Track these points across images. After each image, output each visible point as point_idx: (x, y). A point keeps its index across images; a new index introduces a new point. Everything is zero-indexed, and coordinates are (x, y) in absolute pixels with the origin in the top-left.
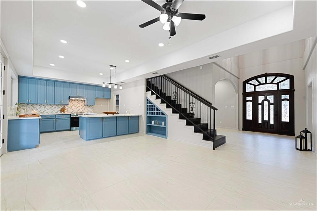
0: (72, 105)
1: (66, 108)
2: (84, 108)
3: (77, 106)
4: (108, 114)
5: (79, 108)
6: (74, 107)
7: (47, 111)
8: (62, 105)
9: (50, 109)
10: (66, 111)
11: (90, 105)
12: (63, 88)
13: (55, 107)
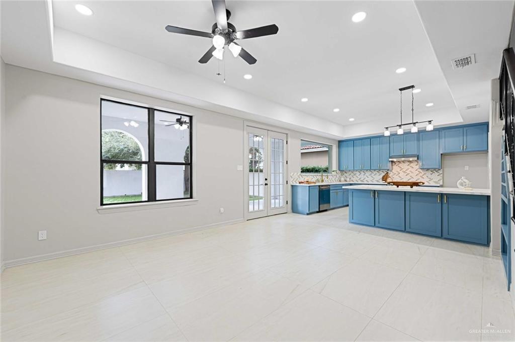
0: (399, 169)
1: (390, 175)
2: (421, 175)
3: (408, 172)
4: (398, 187)
5: (411, 174)
6: (403, 173)
7: (367, 179)
8: (384, 171)
9: (370, 177)
10: (389, 179)
11: (435, 169)
12: (381, 146)
13: (376, 174)
